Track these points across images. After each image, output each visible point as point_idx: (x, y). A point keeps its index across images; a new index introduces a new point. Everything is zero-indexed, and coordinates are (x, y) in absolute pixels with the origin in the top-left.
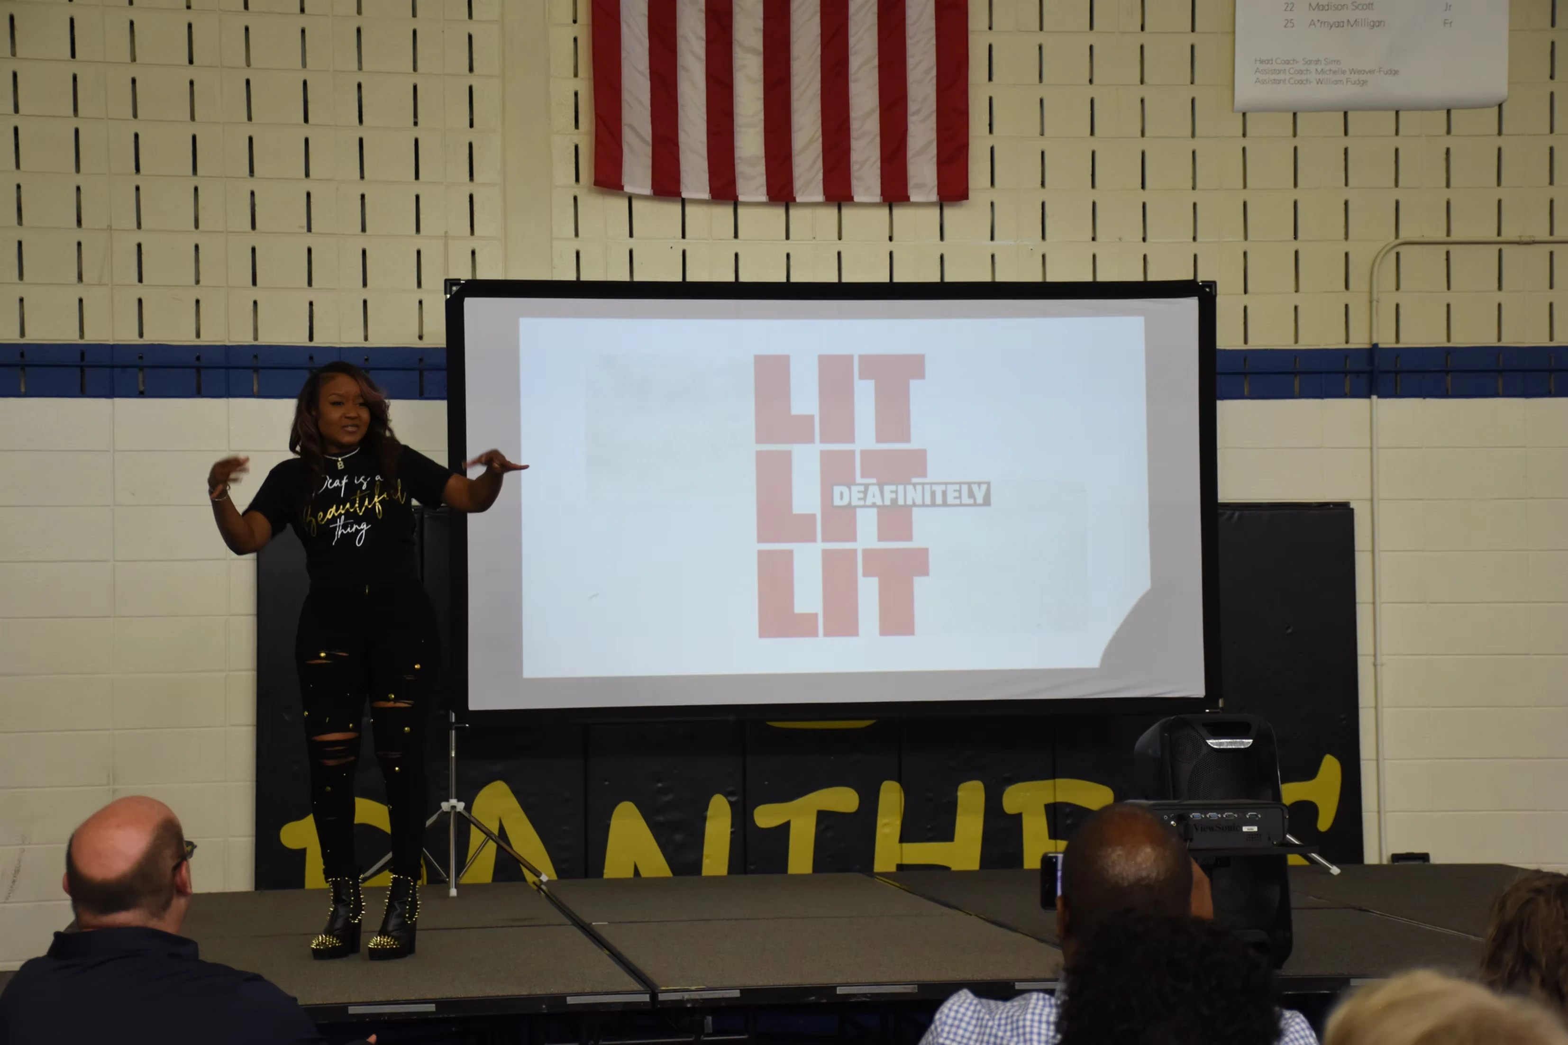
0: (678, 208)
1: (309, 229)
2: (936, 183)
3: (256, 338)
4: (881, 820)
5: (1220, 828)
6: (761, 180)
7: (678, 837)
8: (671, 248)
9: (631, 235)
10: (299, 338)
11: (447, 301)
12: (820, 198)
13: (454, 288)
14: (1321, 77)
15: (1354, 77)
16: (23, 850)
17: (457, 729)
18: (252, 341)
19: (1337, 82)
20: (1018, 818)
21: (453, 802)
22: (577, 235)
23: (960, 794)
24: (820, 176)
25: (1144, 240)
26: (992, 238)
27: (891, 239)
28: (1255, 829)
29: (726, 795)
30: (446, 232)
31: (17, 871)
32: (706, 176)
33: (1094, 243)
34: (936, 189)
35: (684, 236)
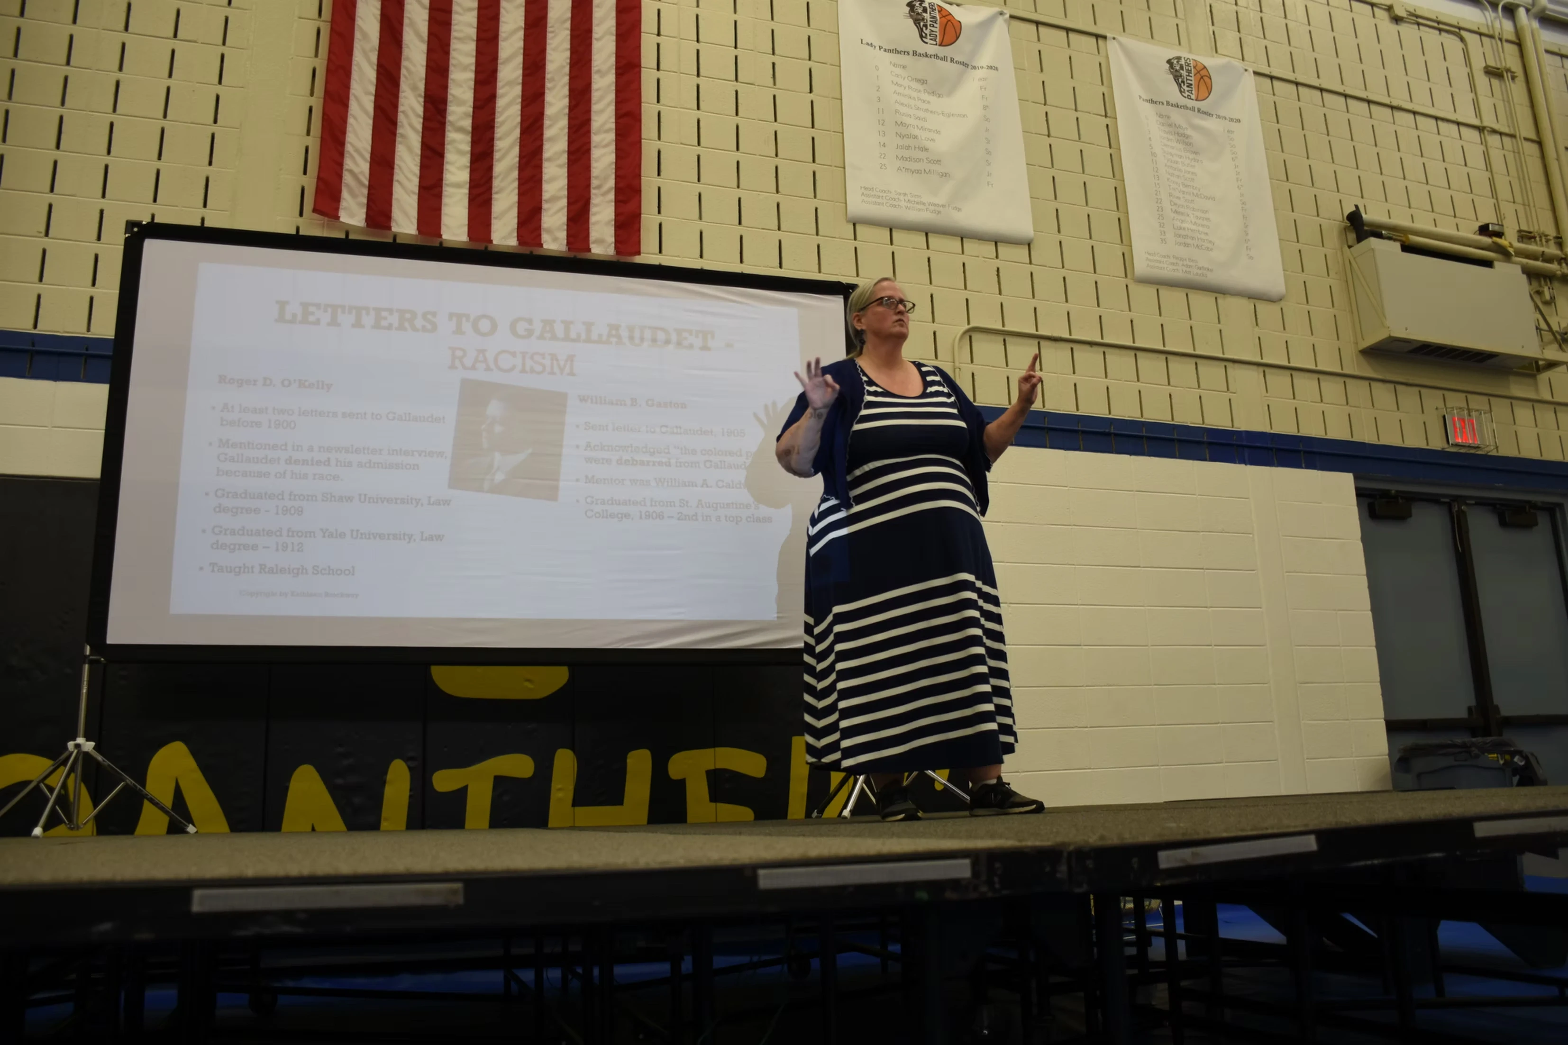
2: (614, 239)
4: (555, 785)
7: (356, 801)
10: (24, 326)
11: (126, 239)
12: (515, 241)
13: (136, 229)
14: (909, 205)
15: (932, 208)
19: (919, 210)
20: (682, 783)
21: (80, 740)
23: (628, 761)
29: (406, 760)
32: (415, 214)
34: (614, 243)
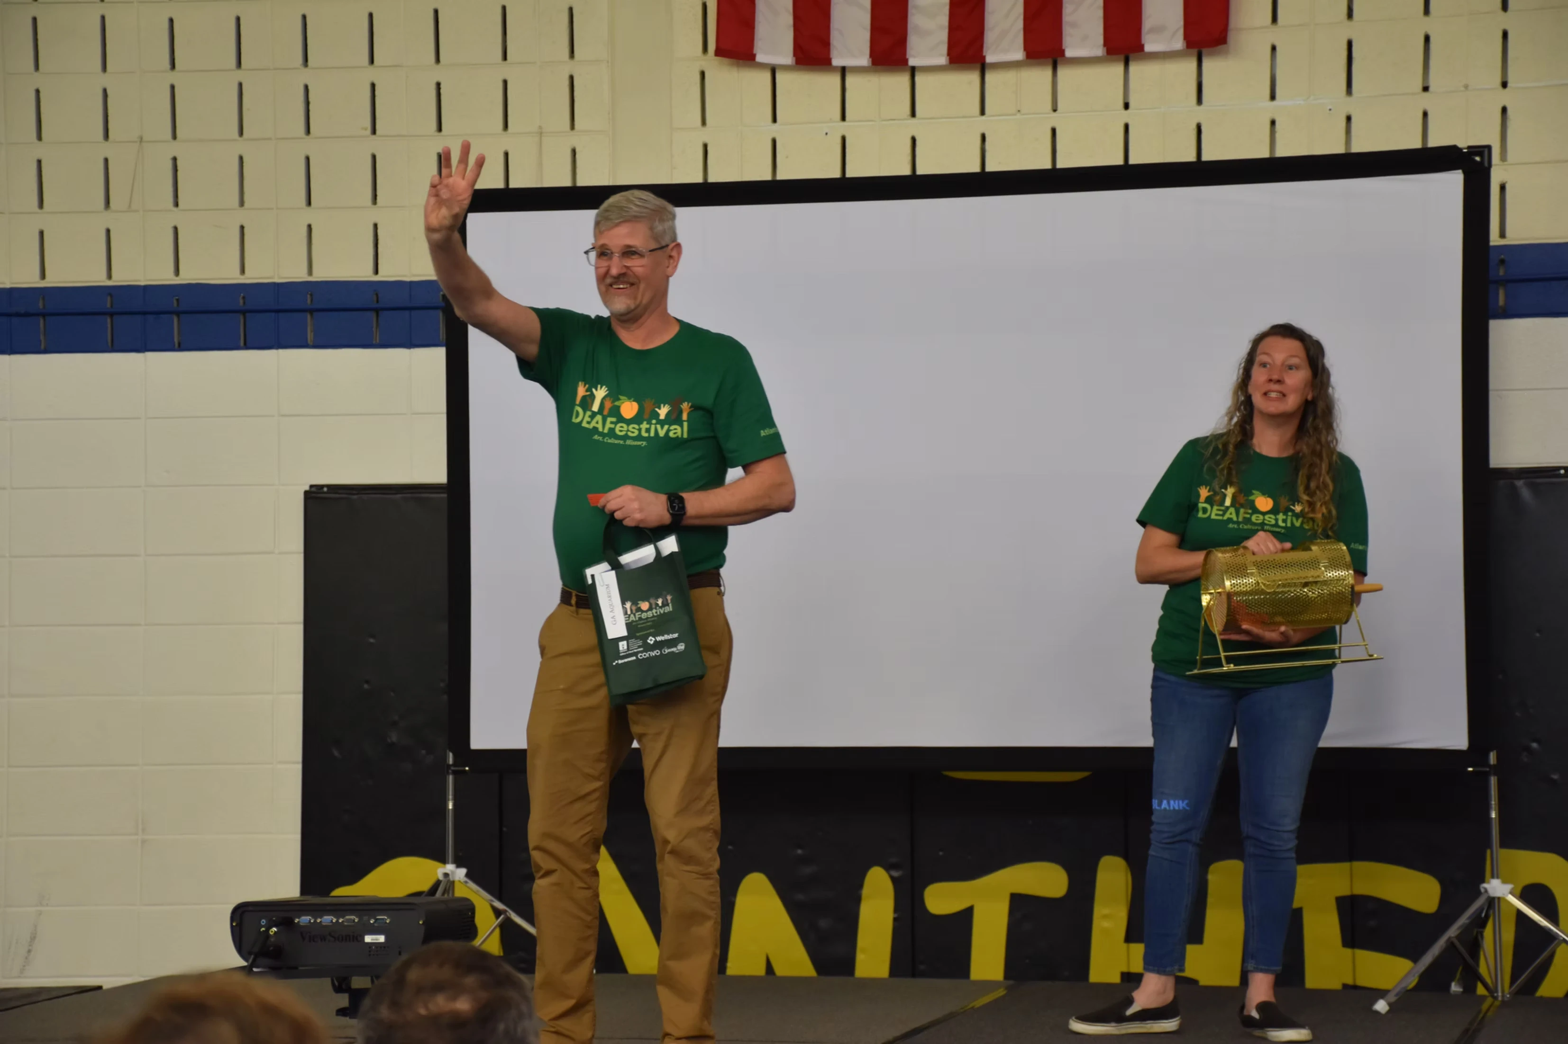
0: (836, 79)
1: (374, 132)
2: (1181, 23)
3: (310, 272)
4: (1100, 911)
5: (334, 937)
6: (943, 36)
7: (824, 923)
8: (827, 134)
9: (775, 120)
10: (361, 272)
12: (1019, 55)
16: (40, 913)
17: (455, 773)
18: (306, 276)
21: (449, 868)
22: (704, 123)
23: (1211, 877)
24: (1020, 24)
25: (1504, 85)
26: (1273, 97)
27: (1126, 106)
28: (381, 939)
29: (888, 868)
30: (540, 127)
31: (33, 938)
32: (866, 35)
33: (1426, 94)
34: (1181, 31)
35: (843, 118)
